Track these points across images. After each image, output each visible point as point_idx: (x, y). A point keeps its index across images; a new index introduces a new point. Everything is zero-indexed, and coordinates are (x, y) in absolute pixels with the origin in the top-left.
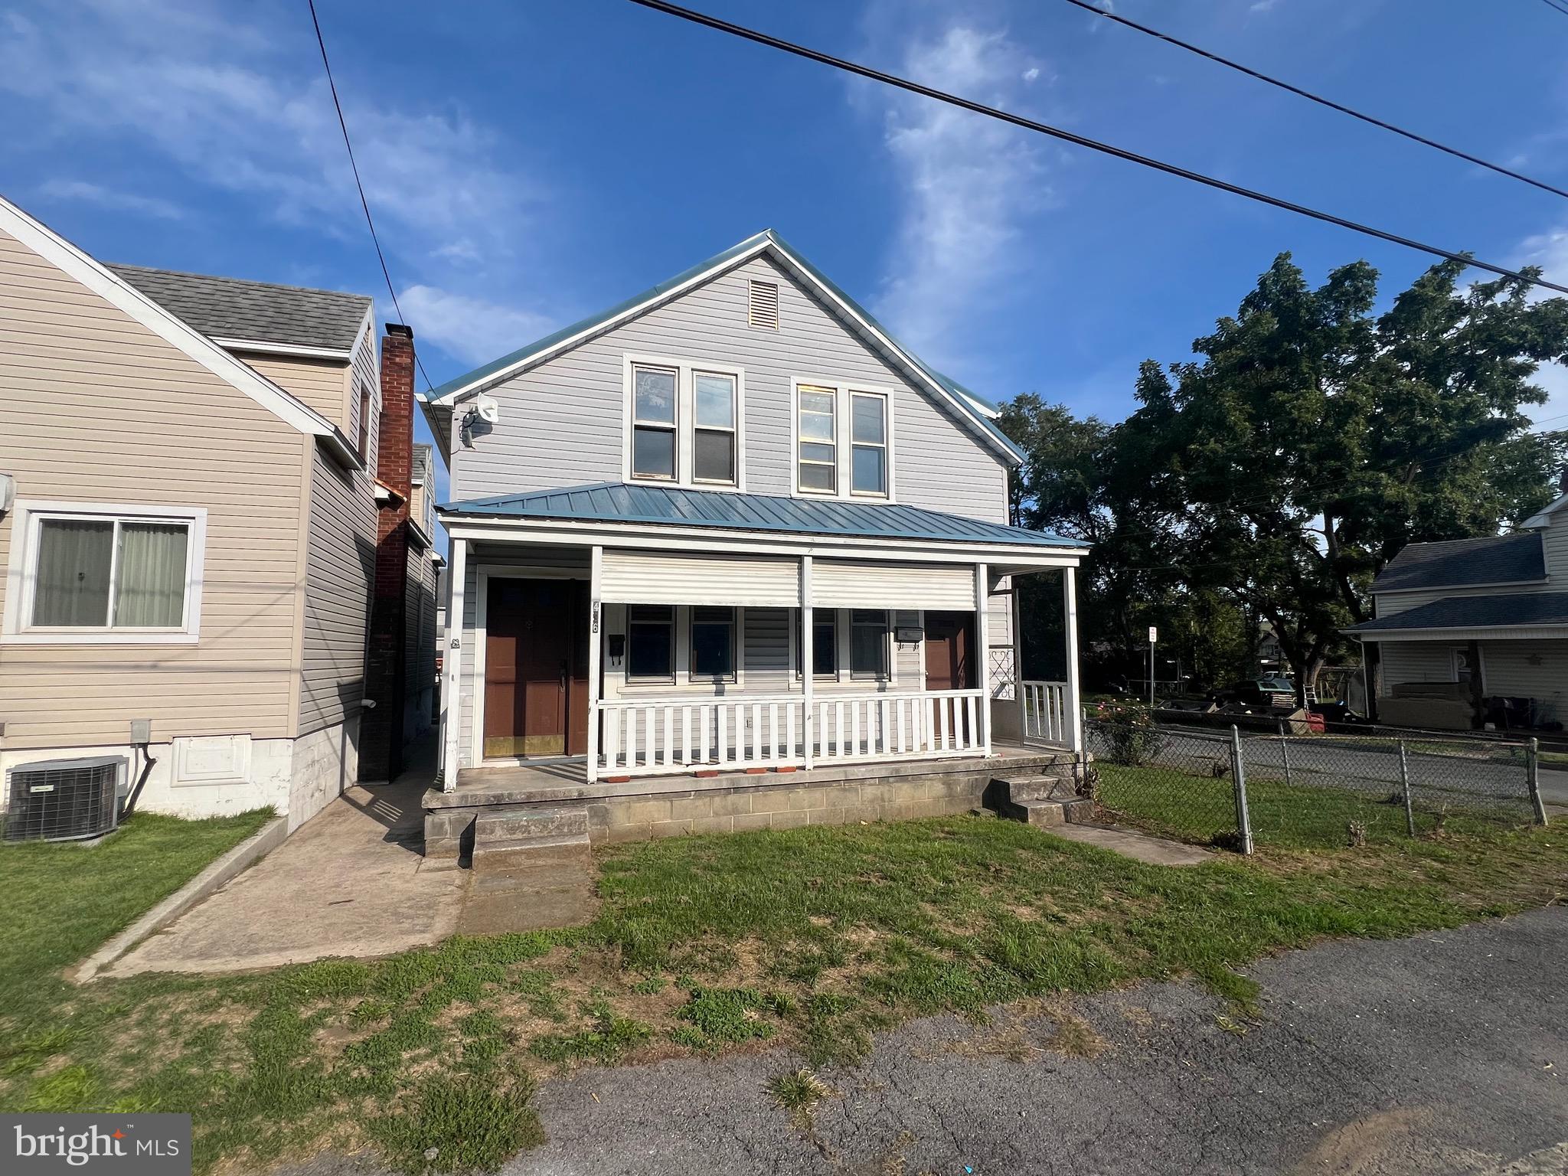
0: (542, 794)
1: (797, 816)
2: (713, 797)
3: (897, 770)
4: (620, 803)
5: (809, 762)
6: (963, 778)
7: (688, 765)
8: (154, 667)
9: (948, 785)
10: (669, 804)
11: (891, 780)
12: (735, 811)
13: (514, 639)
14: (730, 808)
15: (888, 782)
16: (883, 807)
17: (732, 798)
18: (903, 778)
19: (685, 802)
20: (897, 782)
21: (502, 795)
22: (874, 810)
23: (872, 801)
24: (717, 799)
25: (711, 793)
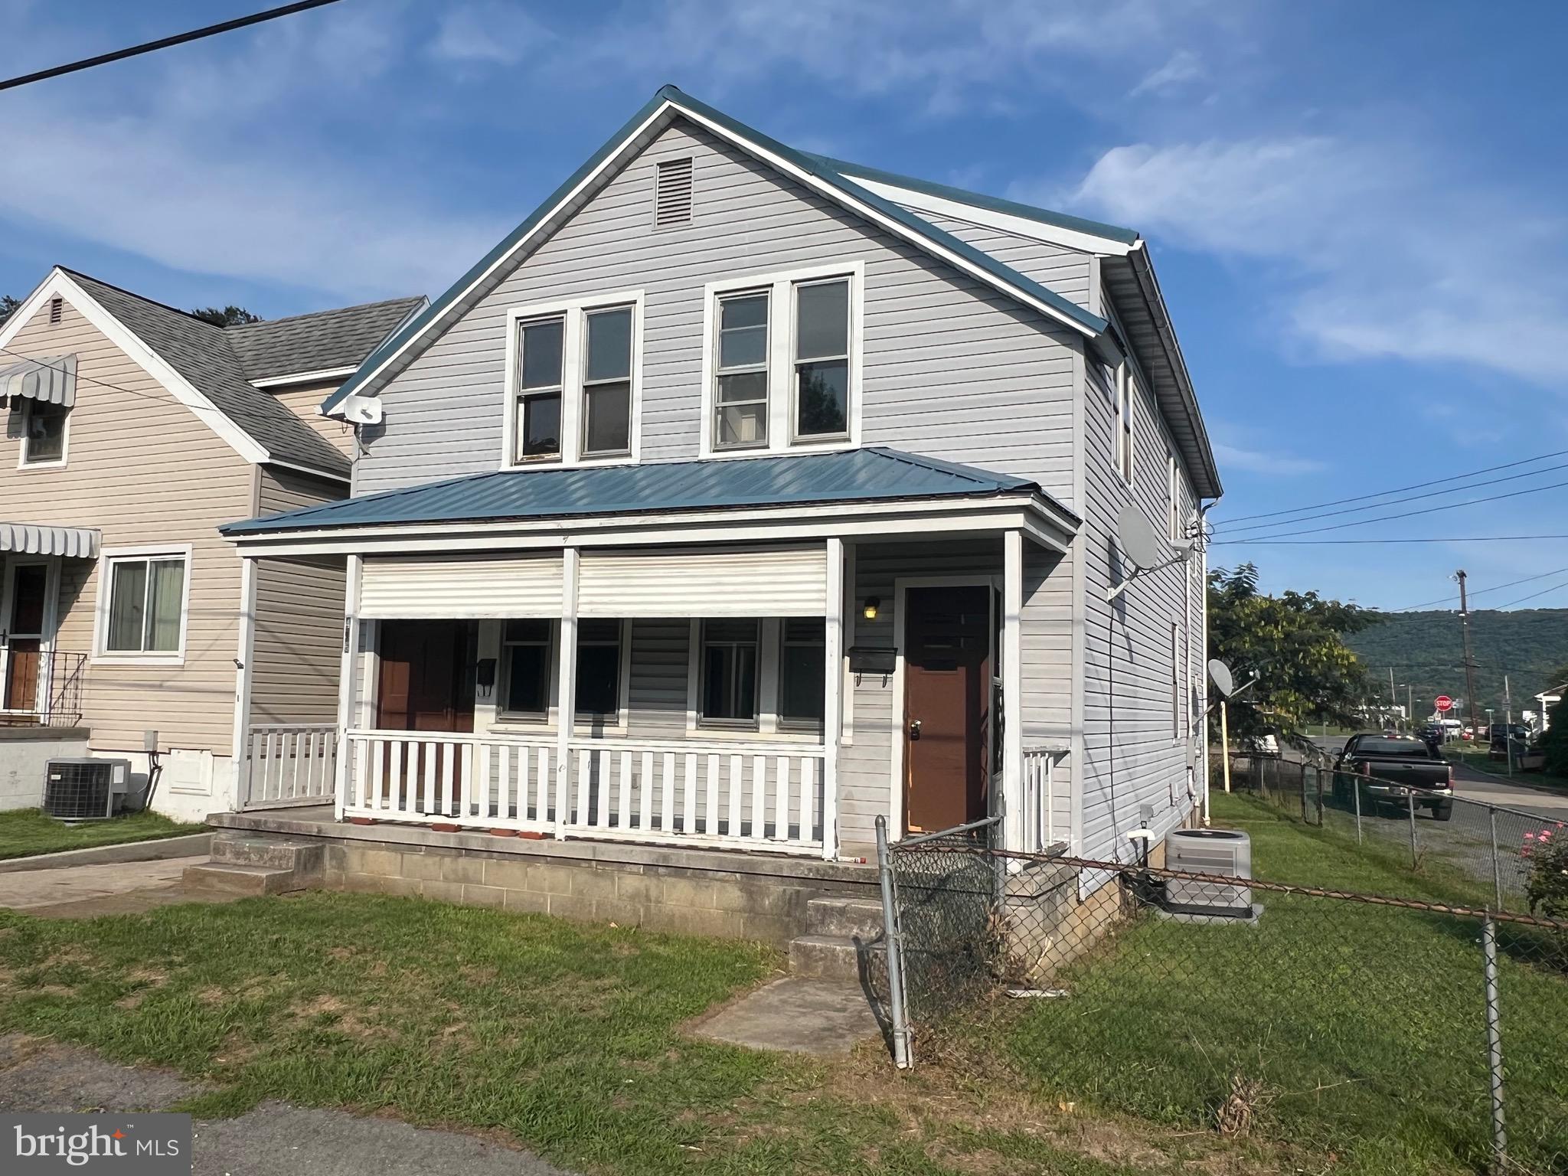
0: (290, 825)
1: (534, 899)
2: (444, 856)
3: (665, 857)
4: (357, 848)
5: (560, 830)
6: (776, 889)
7: (427, 814)
8: (161, 686)
9: (750, 893)
10: (400, 857)
11: (661, 870)
12: (466, 879)
13: (408, 664)
14: (460, 873)
15: (657, 871)
16: (647, 909)
17: (463, 862)
18: (679, 871)
19: (416, 857)
20: (669, 875)
21: (260, 821)
22: (636, 912)
23: (633, 897)
24: (447, 860)
25: (442, 852)
